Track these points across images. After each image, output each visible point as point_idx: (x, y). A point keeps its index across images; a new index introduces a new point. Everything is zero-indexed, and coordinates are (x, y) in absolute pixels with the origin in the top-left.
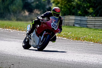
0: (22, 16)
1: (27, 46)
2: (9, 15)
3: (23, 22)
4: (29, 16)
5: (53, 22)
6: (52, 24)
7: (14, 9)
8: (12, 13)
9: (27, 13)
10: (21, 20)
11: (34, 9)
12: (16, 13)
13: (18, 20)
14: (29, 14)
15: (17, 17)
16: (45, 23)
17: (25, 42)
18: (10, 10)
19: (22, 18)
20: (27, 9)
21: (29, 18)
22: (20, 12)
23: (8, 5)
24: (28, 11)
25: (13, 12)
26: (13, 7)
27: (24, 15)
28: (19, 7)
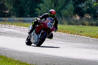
0: (74, 20)
1: (29, 43)
2: (61, 19)
3: (74, 26)
4: (80, 20)
5: (49, 22)
6: (48, 24)
7: (66, 13)
8: (64, 18)
9: (78, 18)
10: (72, 24)
11: (85, 14)
12: (67, 17)
13: (69, 24)
14: (80, 18)
15: (68, 21)
16: (43, 23)
17: (28, 39)
18: (62, 14)
19: (73, 22)
20: (78, 14)
21: (80, 22)
22: (71, 17)
23: (60, 9)
24: (79, 16)
25: (65, 16)
26: (65, 12)
27: (75, 19)
28: (71, 12)
